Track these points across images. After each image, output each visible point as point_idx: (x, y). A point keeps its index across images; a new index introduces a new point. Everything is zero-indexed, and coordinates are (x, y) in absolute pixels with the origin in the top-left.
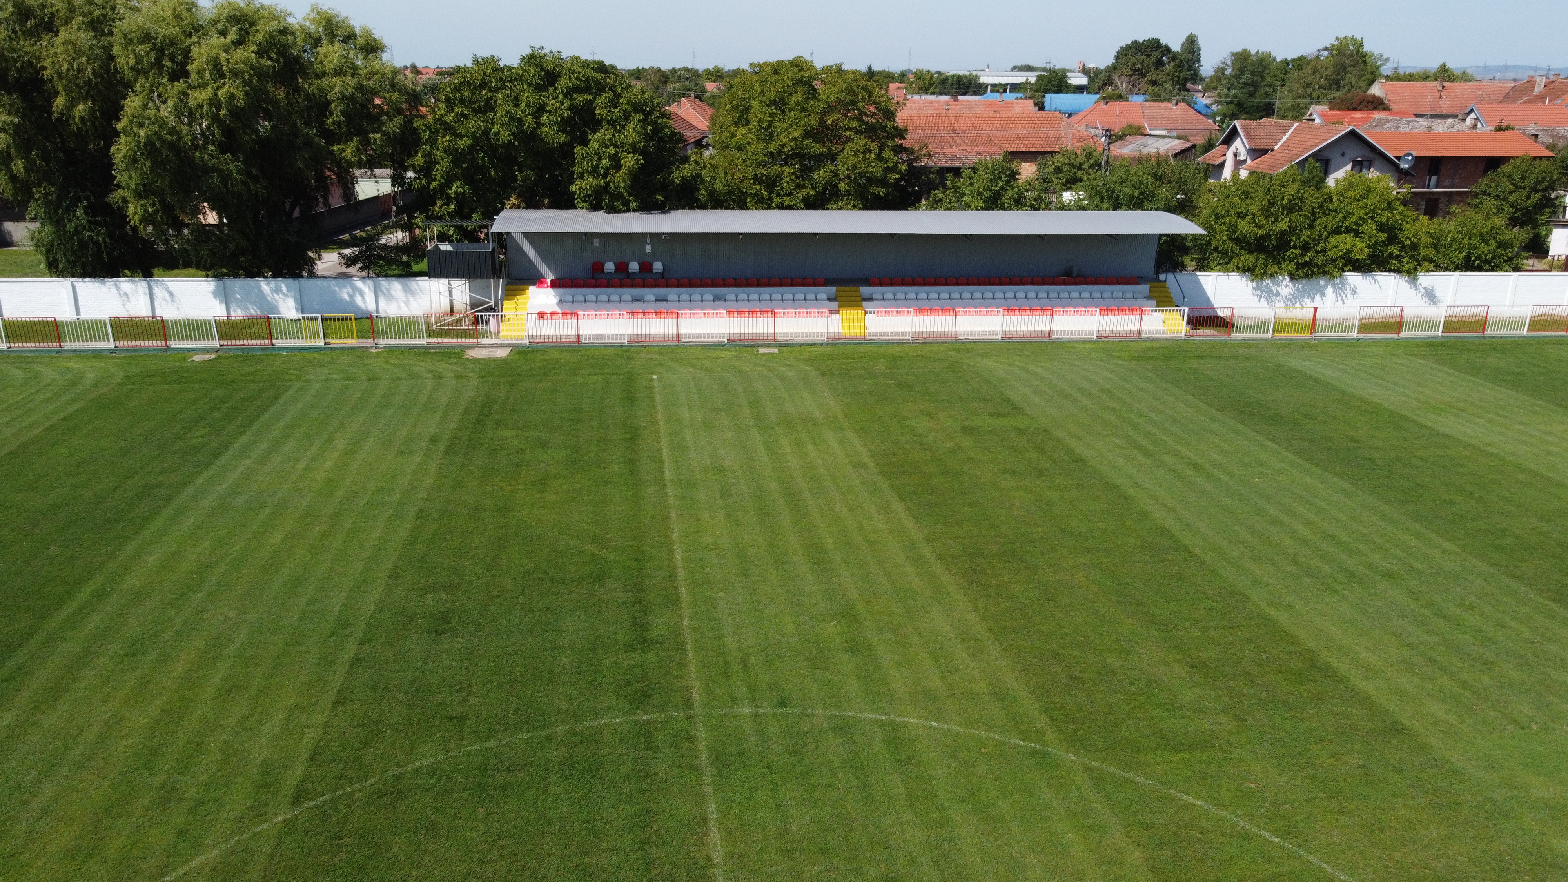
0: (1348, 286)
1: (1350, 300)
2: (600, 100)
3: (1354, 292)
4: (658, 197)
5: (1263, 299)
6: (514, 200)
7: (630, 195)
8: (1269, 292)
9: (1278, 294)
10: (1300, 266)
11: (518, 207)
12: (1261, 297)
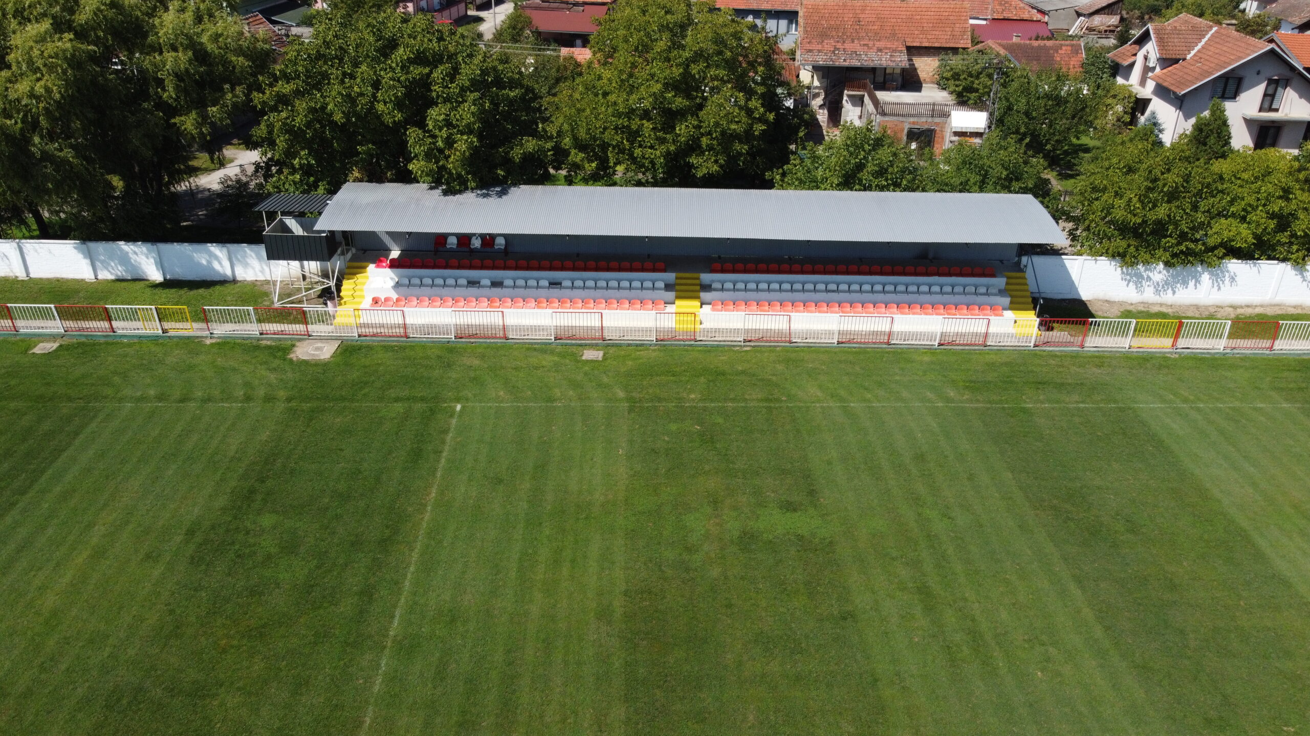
0: (1227, 274)
1: (1226, 285)
2: (437, 74)
3: (1233, 279)
4: (499, 171)
5: (1131, 284)
6: (356, 174)
7: (468, 173)
8: (1140, 276)
9: (1149, 279)
10: (1174, 255)
11: (361, 180)
12: (1129, 281)
